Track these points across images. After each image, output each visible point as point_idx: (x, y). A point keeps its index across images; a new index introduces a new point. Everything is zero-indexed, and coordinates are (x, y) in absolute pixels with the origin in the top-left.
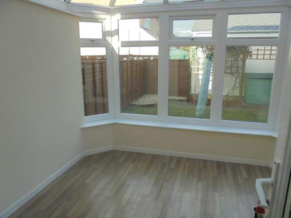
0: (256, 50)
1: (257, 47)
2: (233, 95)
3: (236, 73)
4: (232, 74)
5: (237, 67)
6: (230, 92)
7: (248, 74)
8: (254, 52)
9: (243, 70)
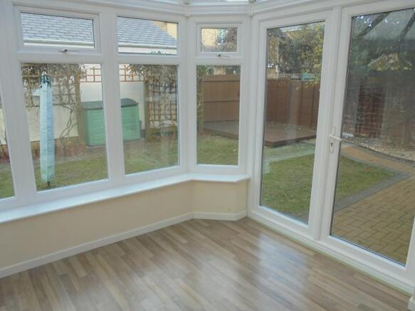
0: (91, 69)
1: (92, 66)
2: (70, 136)
3: (69, 103)
4: (63, 104)
5: (69, 95)
6: (64, 134)
7: (85, 103)
8: (90, 72)
9: (78, 98)
